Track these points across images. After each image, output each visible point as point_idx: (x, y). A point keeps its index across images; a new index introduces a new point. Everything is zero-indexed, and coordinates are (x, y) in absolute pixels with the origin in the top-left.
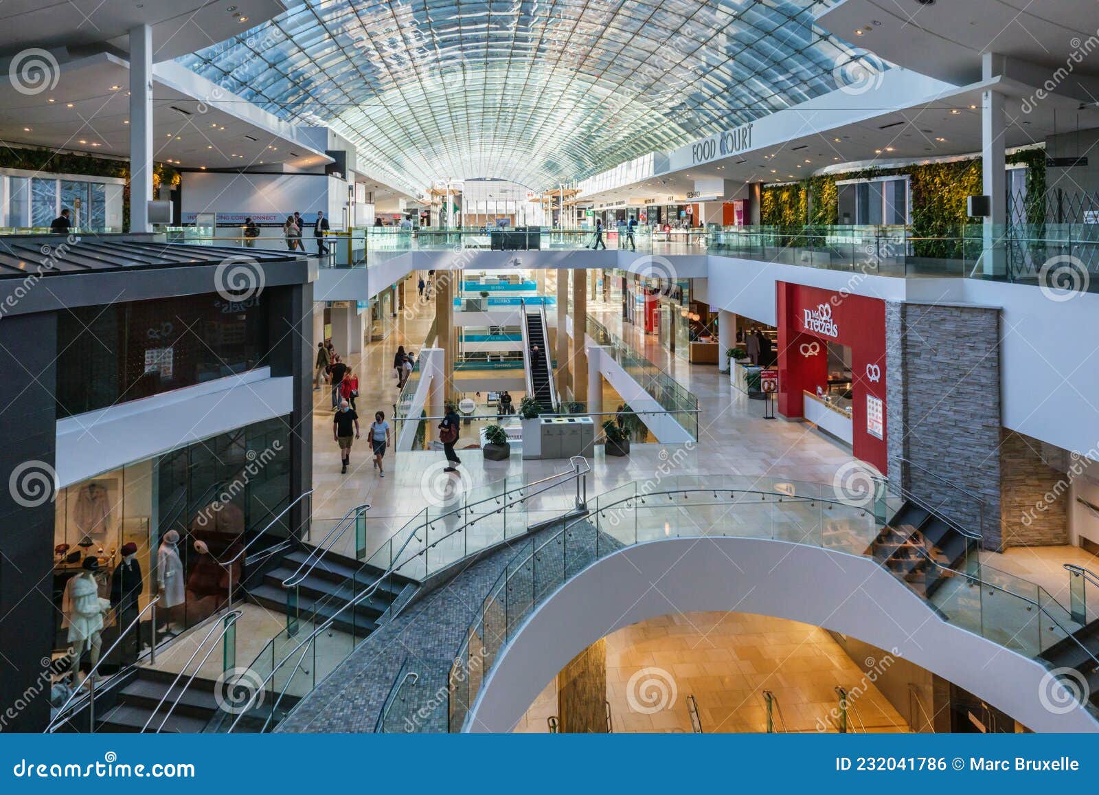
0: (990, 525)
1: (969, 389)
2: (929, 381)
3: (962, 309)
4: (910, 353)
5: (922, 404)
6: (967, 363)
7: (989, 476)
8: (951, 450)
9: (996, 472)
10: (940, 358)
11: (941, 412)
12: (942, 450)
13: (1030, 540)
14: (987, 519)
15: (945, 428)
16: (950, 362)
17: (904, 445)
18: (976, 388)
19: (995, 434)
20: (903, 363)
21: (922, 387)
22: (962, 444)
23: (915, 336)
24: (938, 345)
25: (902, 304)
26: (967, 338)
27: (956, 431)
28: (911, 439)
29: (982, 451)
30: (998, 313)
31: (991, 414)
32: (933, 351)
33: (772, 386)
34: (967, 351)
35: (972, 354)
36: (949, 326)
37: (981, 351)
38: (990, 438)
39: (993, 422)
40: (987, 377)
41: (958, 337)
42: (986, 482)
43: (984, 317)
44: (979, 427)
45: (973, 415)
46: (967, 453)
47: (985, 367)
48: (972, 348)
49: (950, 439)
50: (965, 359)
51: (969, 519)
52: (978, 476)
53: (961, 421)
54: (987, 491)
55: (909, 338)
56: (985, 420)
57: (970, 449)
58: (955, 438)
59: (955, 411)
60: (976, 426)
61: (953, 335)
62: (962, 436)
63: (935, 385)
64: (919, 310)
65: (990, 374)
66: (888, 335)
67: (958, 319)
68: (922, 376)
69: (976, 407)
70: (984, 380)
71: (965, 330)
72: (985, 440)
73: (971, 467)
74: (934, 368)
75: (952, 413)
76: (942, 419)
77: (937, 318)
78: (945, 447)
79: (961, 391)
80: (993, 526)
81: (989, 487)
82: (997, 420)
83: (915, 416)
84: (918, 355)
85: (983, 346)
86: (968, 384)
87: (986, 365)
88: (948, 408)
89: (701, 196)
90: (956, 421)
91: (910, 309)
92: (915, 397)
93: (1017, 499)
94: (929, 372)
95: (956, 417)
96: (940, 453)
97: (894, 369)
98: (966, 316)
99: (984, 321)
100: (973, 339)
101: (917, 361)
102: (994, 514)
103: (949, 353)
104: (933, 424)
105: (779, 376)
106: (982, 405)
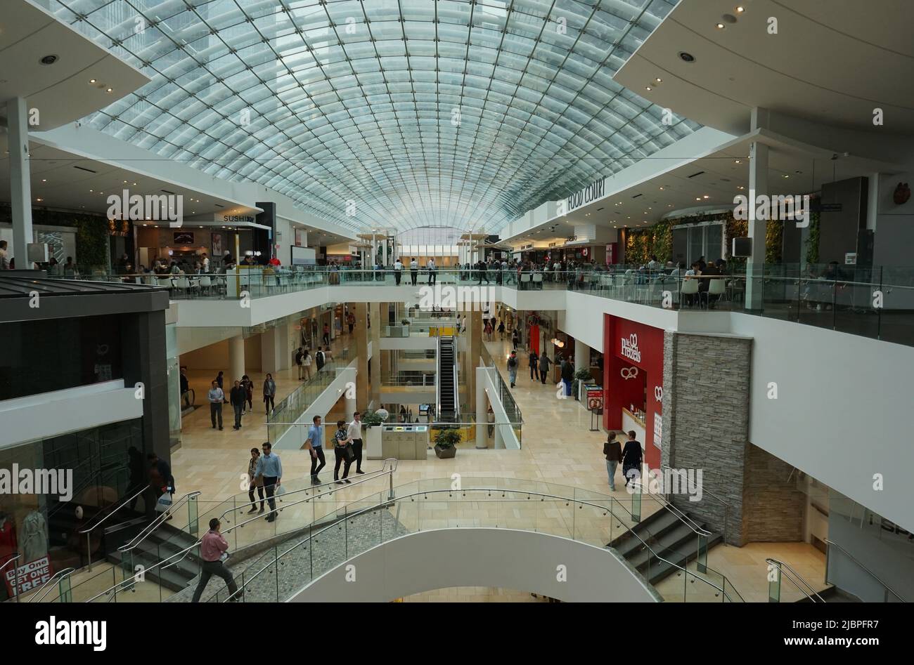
0: (733, 524)
1: (724, 409)
2: (693, 402)
3: (721, 339)
4: (679, 377)
5: (687, 421)
6: (723, 386)
7: (734, 483)
8: (708, 461)
9: (740, 481)
10: (702, 382)
11: (701, 428)
12: (701, 461)
13: (769, 537)
14: (730, 519)
15: (703, 442)
16: (711, 385)
17: (671, 455)
18: (729, 408)
19: (741, 448)
20: (673, 386)
21: (687, 407)
22: (716, 456)
23: (683, 363)
24: (701, 370)
25: (674, 334)
26: (724, 365)
27: (712, 444)
28: (677, 451)
29: (731, 462)
30: (750, 343)
31: (739, 431)
32: (698, 376)
33: (598, 404)
34: (723, 376)
35: (728, 379)
36: (711, 354)
37: (735, 377)
38: (737, 451)
39: (741, 437)
40: (737, 399)
41: (717, 364)
42: (733, 488)
43: (738, 346)
44: (730, 442)
45: (725, 432)
46: (719, 464)
47: (736, 390)
48: (727, 374)
49: (707, 451)
50: (722, 382)
51: (718, 519)
52: (727, 483)
53: (716, 437)
54: (732, 496)
55: (679, 364)
56: (734, 436)
57: (721, 460)
58: (710, 451)
59: (712, 428)
60: (727, 441)
61: (714, 362)
62: (716, 449)
63: (697, 405)
64: (687, 341)
65: (740, 396)
66: (665, 361)
67: (718, 348)
68: (689, 397)
69: (729, 425)
70: (735, 402)
71: (722, 358)
72: (733, 452)
73: (721, 475)
74: (696, 390)
75: (709, 429)
76: (701, 435)
77: (701, 347)
78: (702, 458)
79: (717, 410)
80: (736, 525)
81: (734, 493)
82: (743, 436)
83: (681, 431)
84: (685, 379)
85: (736, 371)
86: (723, 404)
87: (738, 389)
88: (706, 425)
89: (578, 240)
90: (712, 436)
91: (681, 340)
92: (681, 415)
93: (760, 503)
94: (694, 394)
95: (712, 433)
96: (698, 463)
97: (667, 391)
98: (724, 345)
99: (738, 350)
100: (729, 365)
101: (685, 384)
102: (737, 515)
103: (709, 378)
104: (694, 439)
105: (605, 395)
106: (733, 423)
